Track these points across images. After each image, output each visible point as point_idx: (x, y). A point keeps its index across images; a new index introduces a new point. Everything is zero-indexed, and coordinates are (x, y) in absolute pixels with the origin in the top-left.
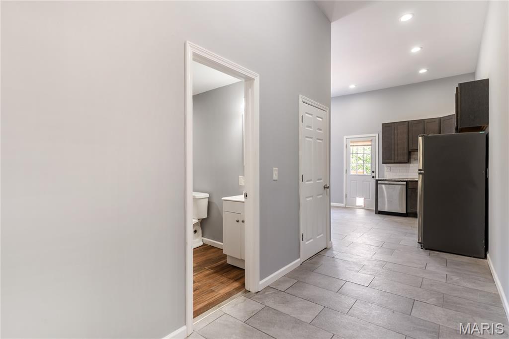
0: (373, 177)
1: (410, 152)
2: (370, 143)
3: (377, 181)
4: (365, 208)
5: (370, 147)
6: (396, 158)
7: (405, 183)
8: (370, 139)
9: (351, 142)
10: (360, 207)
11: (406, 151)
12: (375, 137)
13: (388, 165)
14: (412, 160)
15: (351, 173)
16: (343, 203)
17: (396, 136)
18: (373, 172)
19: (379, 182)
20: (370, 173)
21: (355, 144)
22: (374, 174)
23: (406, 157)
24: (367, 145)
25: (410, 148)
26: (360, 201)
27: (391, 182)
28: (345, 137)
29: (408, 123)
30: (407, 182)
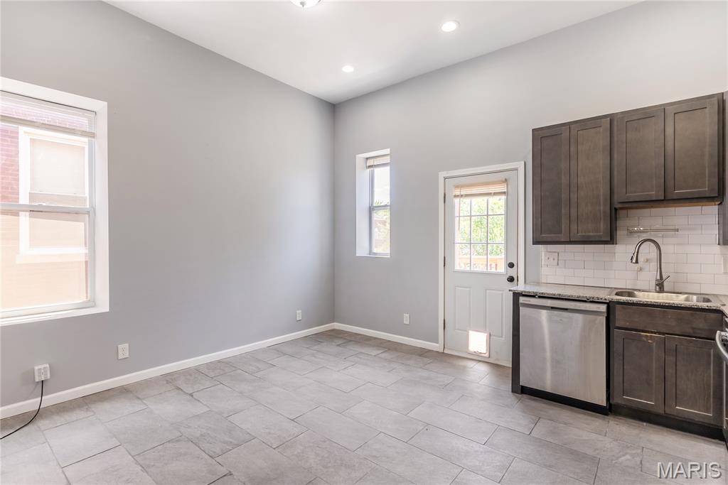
0: (511, 279)
1: (616, 209)
2: (503, 188)
3: (517, 295)
4: (491, 360)
5: (504, 197)
6: (574, 227)
7: (603, 308)
8: (502, 176)
9: (457, 187)
10: (478, 359)
11: (604, 208)
12: (516, 169)
13: (550, 247)
14: (620, 233)
15: (457, 268)
16: (437, 342)
17: (573, 162)
18: (511, 265)
19: (522, 300)
20: (502, 268)
21: (464, 192)
22: (512, 272)
23: (603, 226)
24: (495, 194)
25: (616, 198)
26: (478, 342)
27: (559, 302)
28: (442, 175)
29: (611, 121)
30: (610, 306)
